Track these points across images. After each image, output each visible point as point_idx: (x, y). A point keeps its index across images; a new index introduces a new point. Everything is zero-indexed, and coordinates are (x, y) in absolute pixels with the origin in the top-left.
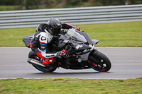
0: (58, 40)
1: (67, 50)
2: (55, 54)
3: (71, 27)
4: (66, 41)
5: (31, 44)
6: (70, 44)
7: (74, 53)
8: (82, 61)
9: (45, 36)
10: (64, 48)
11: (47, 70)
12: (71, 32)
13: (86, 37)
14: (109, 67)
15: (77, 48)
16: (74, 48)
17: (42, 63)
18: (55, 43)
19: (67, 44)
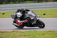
0: (24, 16)
1: (28, 19)
2: (23, 21)
3: (29, 11)
4: (27, 16)
5: (14, 17)
6: (29, 17)
7: (31, 21)
8: (34, 24)
9: (19, 14)
10: (26, 19)
11: (20, 27)
12: (29, 13)
13: (35, 14)
14: (44, 26)
15: (32, 19)
16: (30, 19)
17: (18, 25)
18: (23, 17)
19: (28, 17)
